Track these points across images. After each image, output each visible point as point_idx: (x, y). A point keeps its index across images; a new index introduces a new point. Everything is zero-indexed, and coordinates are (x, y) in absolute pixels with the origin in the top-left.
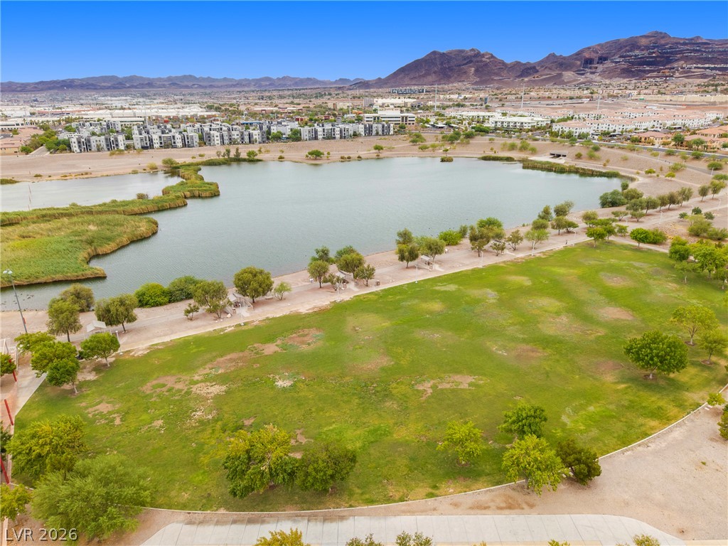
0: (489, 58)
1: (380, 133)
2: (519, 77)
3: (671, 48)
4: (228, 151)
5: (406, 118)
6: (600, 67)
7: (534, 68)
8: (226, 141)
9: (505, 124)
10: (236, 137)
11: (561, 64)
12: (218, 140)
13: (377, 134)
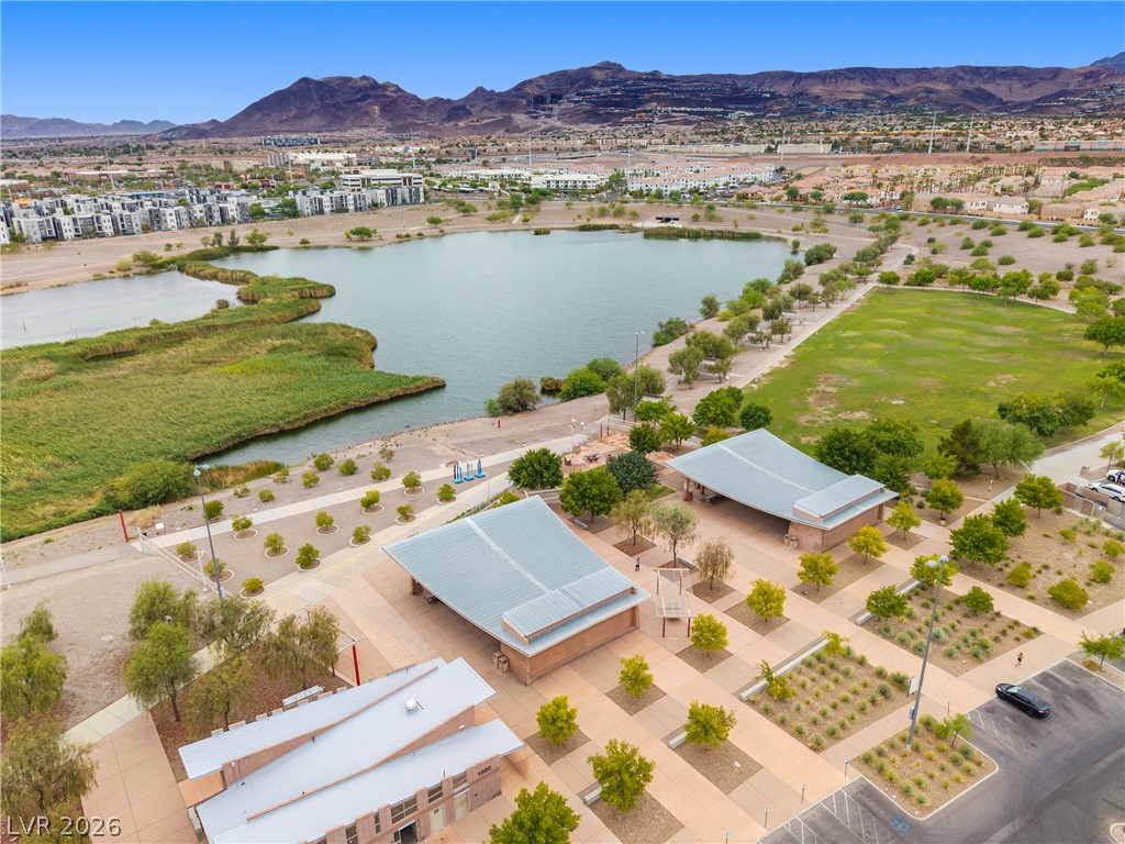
0: (395, 92)
1: (408, 201)
2: (448, 119)
3: (634, 85)
4: (219, 236)
5: (410, 179)
6: (557, 109)
7: (464, 107)
8: (186, 223)
9: (560, 184)
10: (198, 215)
11: (506, 102)
12: (172, 221)
13: (404, 201)
